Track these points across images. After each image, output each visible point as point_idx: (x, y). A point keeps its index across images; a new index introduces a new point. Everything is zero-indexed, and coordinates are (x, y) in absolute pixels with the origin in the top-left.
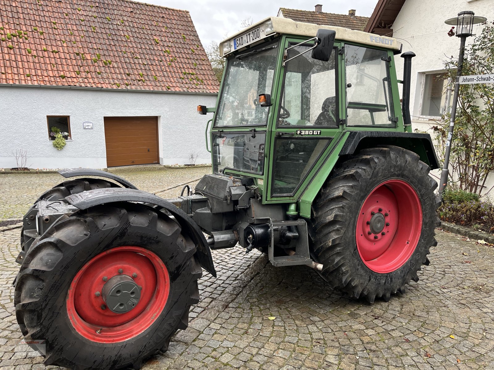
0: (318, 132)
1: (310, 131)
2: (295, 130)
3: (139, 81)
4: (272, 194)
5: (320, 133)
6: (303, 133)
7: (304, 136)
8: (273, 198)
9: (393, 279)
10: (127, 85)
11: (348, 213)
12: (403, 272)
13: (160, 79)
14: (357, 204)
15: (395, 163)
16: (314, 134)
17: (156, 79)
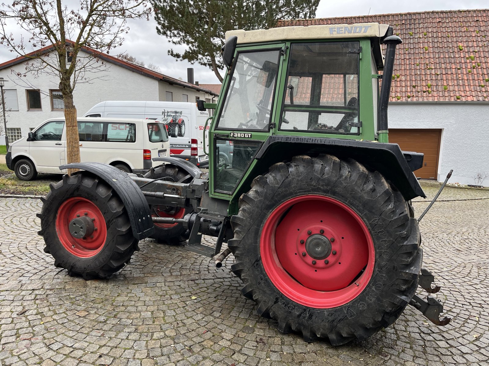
0: (248, 135)
1: (242, 134)
2: (229, 132)
3: (424, 92)
4: (215, 188)
5: (251, 136)
6: (236, 136)
7: (236, 139)
8: (216, 193)
9: (314, 317)
10: (409, 97)
11: (248, 218)
12: (333, 316)
13: (451, 88)
14: (260, 211)
15: (319, 176)
16: (246, 136)
17: (445, 89)
